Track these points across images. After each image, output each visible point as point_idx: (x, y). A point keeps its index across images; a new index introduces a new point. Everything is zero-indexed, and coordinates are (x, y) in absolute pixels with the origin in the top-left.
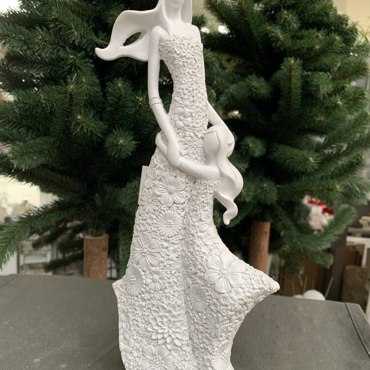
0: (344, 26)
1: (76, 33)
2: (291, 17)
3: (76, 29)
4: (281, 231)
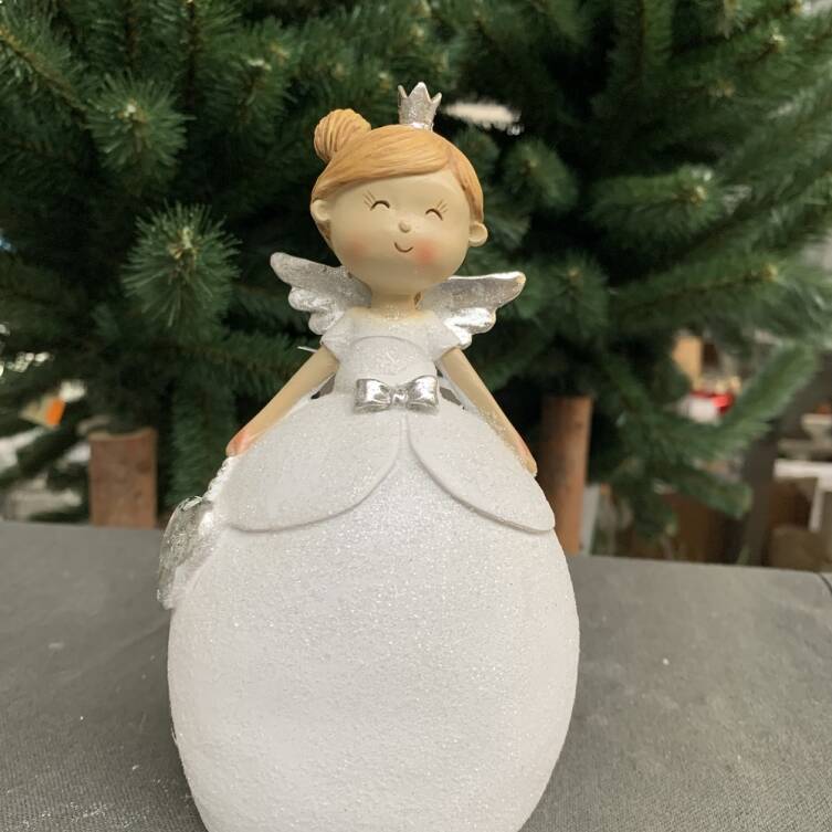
4: (616, 416)
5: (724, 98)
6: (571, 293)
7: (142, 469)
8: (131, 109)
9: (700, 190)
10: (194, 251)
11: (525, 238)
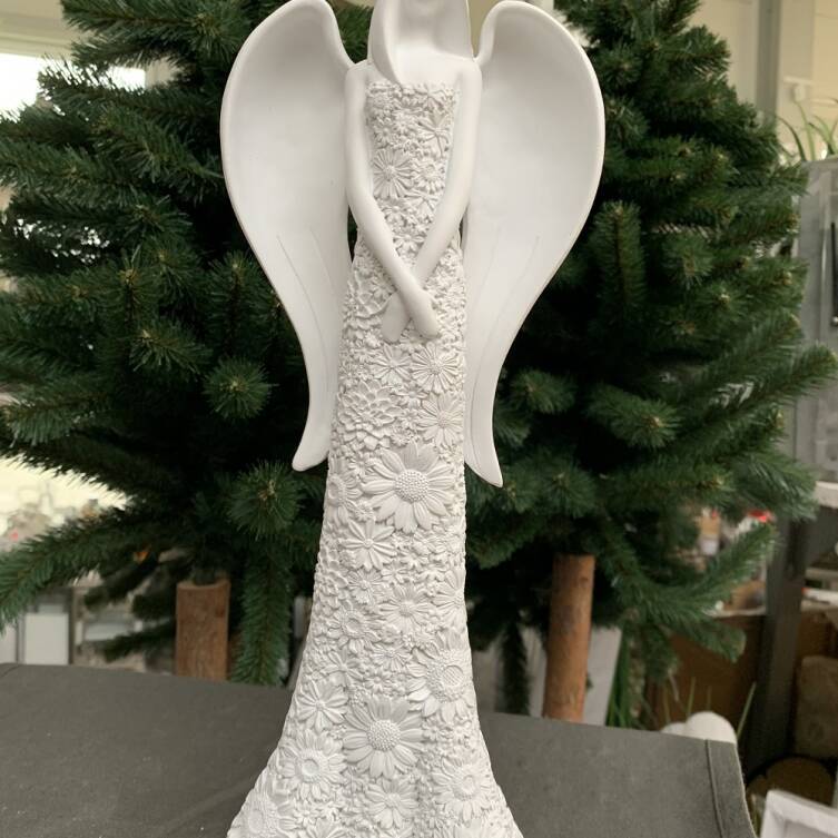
0: (747, 128)
1: (152, 158)
2: (625, 112)
3: (151, 150)
4: (612, 577)
5: (686, 335)
6: (559, 491)
7: (219, 614)
8: (235, 384)
9: (657, 420)
10: (276, 496)
11: (525, 441)
